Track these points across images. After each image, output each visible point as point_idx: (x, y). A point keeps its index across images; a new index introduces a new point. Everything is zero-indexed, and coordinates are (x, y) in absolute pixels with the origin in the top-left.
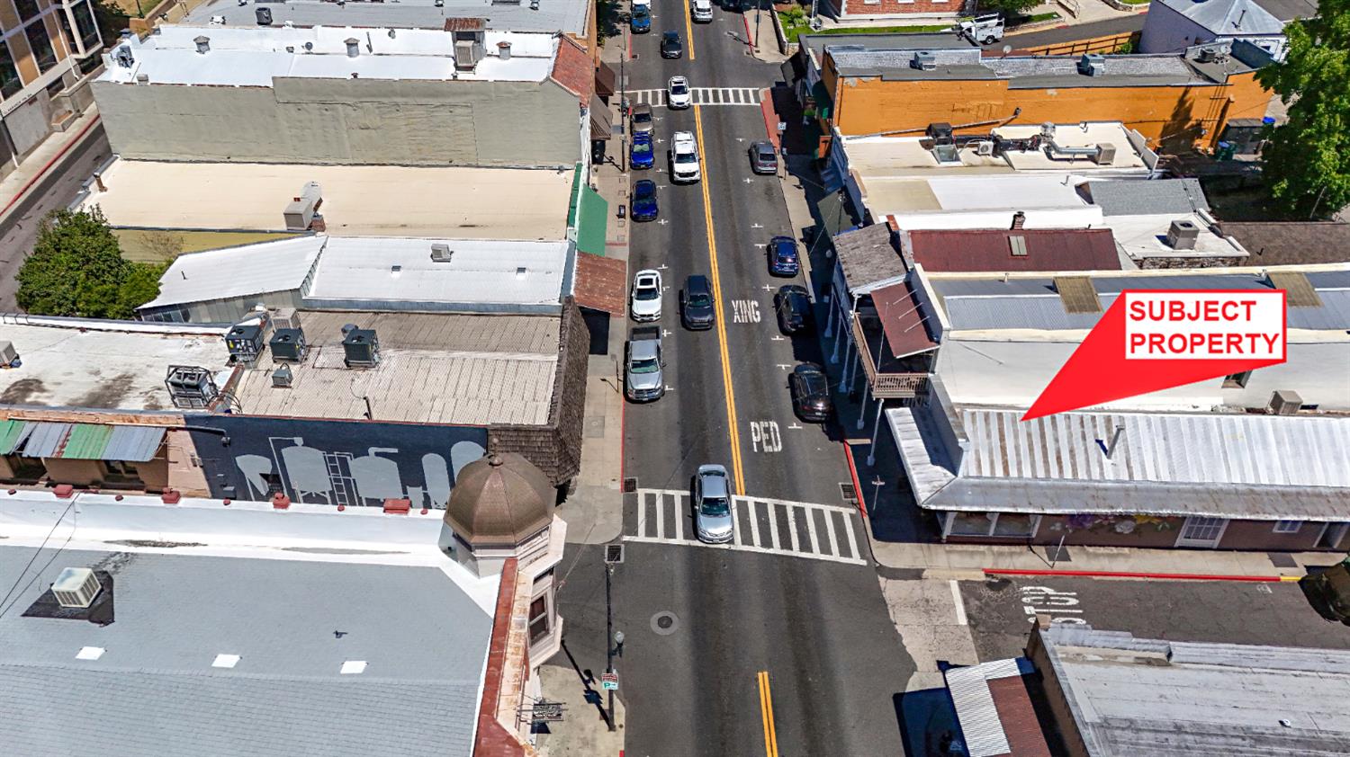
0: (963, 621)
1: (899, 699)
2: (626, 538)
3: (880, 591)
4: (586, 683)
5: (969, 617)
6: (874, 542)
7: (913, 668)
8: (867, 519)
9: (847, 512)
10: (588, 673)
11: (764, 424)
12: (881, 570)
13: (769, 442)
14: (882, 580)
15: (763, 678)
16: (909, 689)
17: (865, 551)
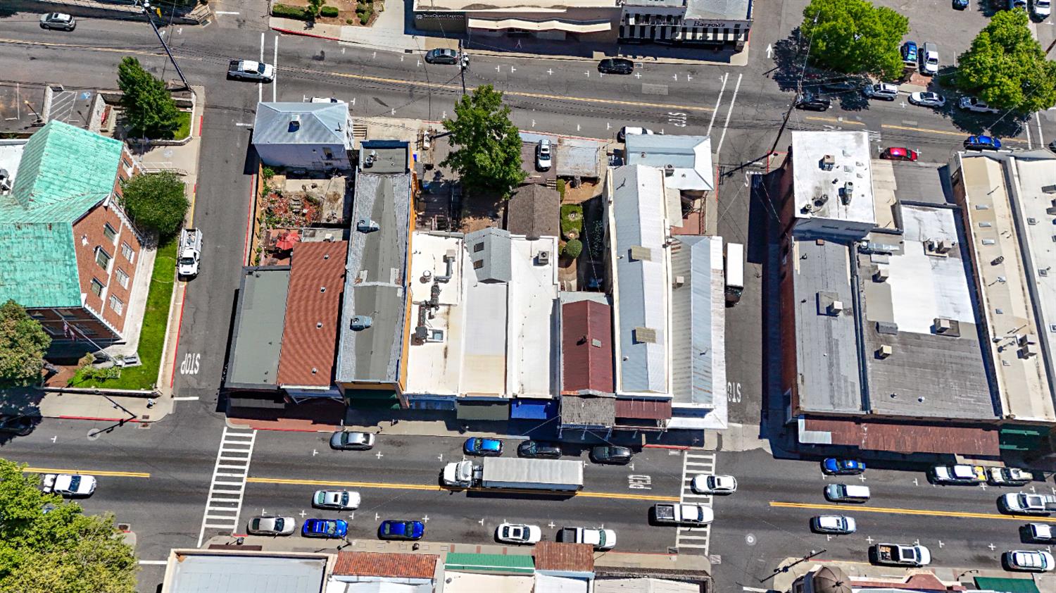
0: (740, 425)
1: (775, 457)
2: (706, 553)
3: (728, 453)
4: (780, 572)
5: (739, 423)
6: (704, 448)
7: (760, 450)
8: (691, 448)
9: (686, 455)
10: (775, 571)
11: (631, 481)
12: (718, 449)
13: (644, 481)
14: (722, 450)
15: (773, 504)
16: (771, 453)
17: (710, 452)
